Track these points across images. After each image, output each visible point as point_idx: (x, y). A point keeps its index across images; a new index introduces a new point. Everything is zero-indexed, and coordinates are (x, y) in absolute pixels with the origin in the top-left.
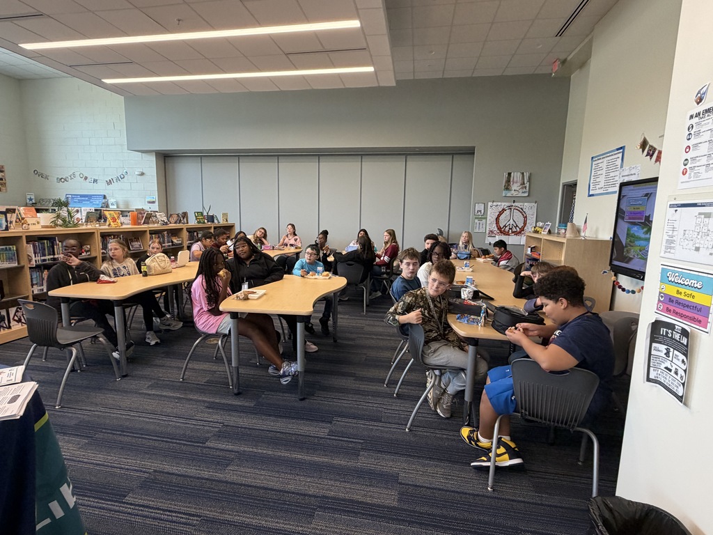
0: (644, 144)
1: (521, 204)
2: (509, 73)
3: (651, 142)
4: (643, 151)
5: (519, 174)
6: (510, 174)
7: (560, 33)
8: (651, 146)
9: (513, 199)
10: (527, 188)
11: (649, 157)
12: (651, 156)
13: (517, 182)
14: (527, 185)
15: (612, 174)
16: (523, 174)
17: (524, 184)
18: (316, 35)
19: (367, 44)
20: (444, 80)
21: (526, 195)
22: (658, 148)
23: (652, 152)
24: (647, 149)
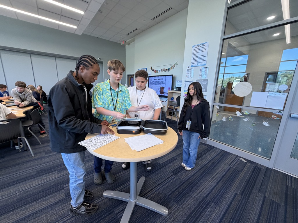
0: (151, 68)
2: (111, 40)
3: (153, 68)
7: (127, 35)
18: (62, 9)
19: (81, 20)
20: (90, 36)
22: (155, 69)
23: (153, 70)
24: (152, 69)
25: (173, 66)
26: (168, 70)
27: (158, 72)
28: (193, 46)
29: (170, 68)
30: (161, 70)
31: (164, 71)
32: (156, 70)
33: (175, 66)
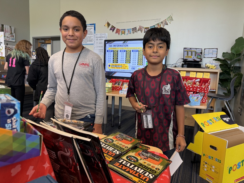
0: (109, 24)
1: (12, 46)
3: (112, 24)
4: (108, 27)
5: (8, 27)
6: (3, 25)
8: (112, 26)
9: (7, 42)
10: (14, 37)
11: (112, 31)
12: (113, 30)
13: (8, 32)
14: (14, 35)
16: (11, 27)
17: (12, 34)
21: (14, 41)
23: (113, 29)
24: (110, 27)
25: (162, 22)
27: (126, 32)
29: (154, 26)
30: (134, 29)
31: (141, 31)
32: (120, 29)
33: (168, 22)
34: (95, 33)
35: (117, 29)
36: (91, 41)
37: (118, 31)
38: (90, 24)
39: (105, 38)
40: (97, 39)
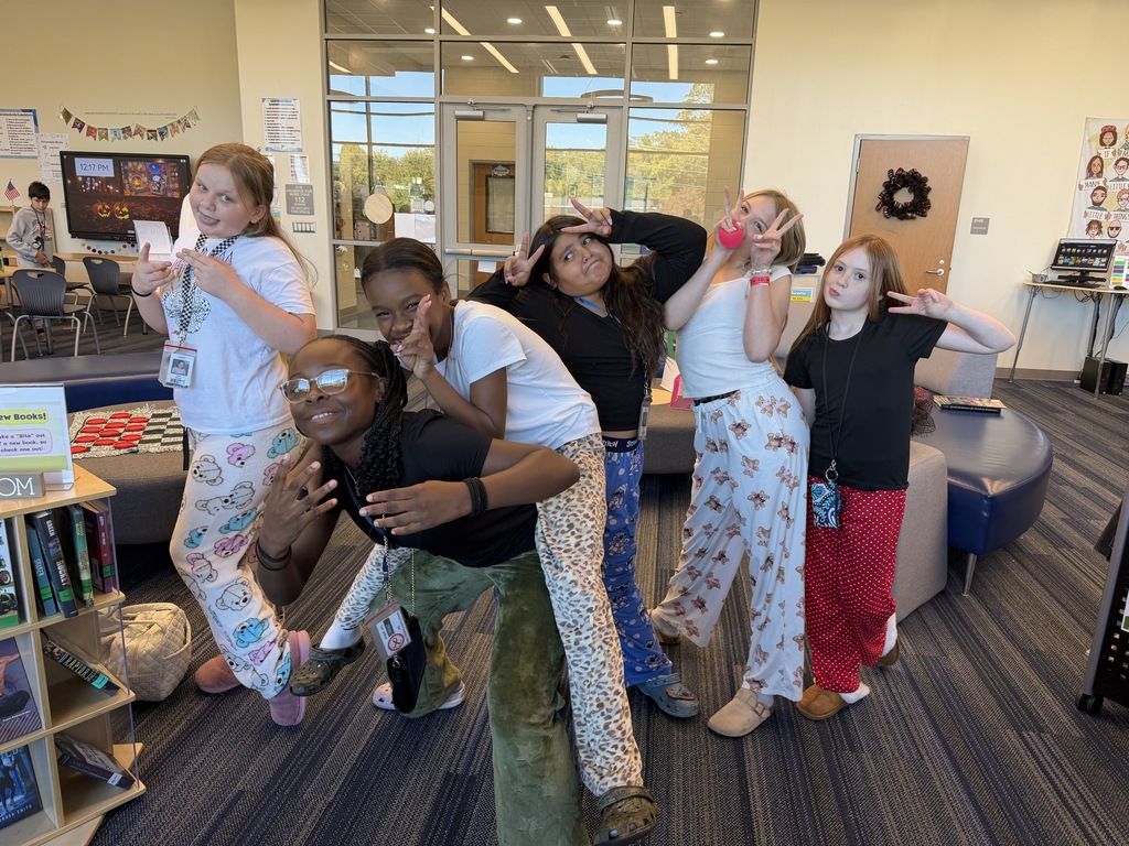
0: (67, 116)
3: (76, 115)
4: (67, 122)
8: (77, 119)
11: (77, 130)
12: (81, 129)
15: (21, 137)
22: (87, 123)
23: (79, 125)
24: (72, 121)
25: (179, 122)
26: (161, 134)
27: (111, 135)
28: (263, 100)
29: (166, 128)
30: (126, 130)
31: (142, 136)
32: (96, 127)
33: (191, 122)
34: (37, 131)
35: (89, 127)
36: (30, 149)
37: (91, 131)
38: (24, 111)
39: (64, 145)
40: (45, 147)
